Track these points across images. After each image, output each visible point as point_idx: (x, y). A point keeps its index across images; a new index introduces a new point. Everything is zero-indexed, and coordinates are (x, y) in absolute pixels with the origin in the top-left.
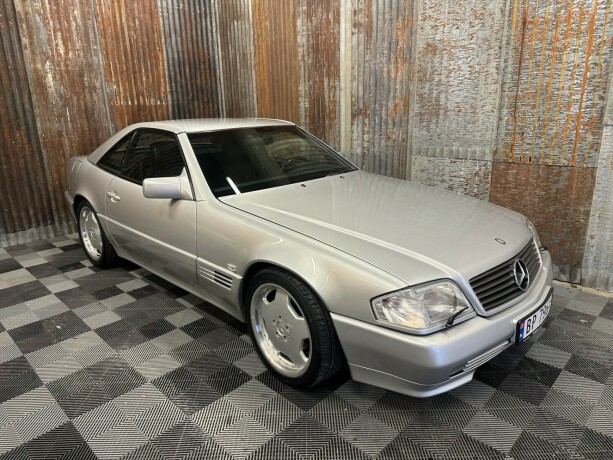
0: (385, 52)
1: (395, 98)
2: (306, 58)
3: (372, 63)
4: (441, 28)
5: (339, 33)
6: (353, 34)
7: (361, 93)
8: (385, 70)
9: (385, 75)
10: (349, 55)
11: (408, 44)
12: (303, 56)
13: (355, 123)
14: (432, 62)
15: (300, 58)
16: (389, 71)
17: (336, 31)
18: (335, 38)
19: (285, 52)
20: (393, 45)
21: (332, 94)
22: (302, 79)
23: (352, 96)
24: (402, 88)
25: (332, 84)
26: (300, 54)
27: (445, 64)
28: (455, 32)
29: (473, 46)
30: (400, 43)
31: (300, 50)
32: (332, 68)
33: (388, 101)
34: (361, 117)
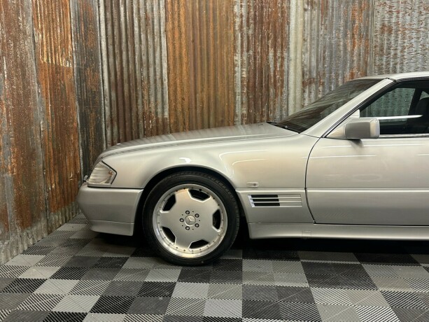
0: (342, 28)
1: (351, 68)
2: (245, 29)
3: (327, 37)
4: (395, 14)
5: (289, 8)
6: (305, 10)
7: (314, 63)
8: (342, 43)
9: (341, 48)
10: (300, 28)
11: (365, 24)
12: (241, 27)
13: (307, 90)
14: (388, 40)
15: (237, 28)
16: (345, 46)
17: (285, 5)
18: (283, 13)
19: (214, 20)
20: (349, 24)
21: (278, 65)
22: (239, 49)
23: (303, 66)
24: (359, 60)
25: (279, 54)
26: (237, 24)
27: (400, 42)
28: (408, 18)
29: (422, 29)
30: (357, 22)
31: (238, 20)
32: (279, 40)
33: (344, 70)
34: (313, 86)
